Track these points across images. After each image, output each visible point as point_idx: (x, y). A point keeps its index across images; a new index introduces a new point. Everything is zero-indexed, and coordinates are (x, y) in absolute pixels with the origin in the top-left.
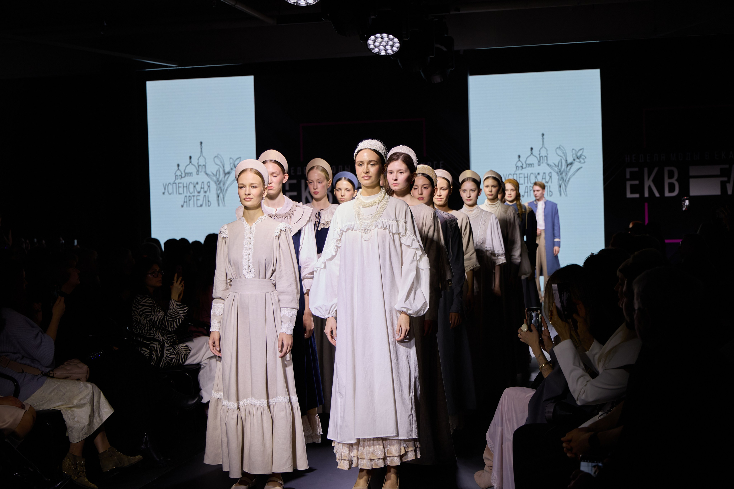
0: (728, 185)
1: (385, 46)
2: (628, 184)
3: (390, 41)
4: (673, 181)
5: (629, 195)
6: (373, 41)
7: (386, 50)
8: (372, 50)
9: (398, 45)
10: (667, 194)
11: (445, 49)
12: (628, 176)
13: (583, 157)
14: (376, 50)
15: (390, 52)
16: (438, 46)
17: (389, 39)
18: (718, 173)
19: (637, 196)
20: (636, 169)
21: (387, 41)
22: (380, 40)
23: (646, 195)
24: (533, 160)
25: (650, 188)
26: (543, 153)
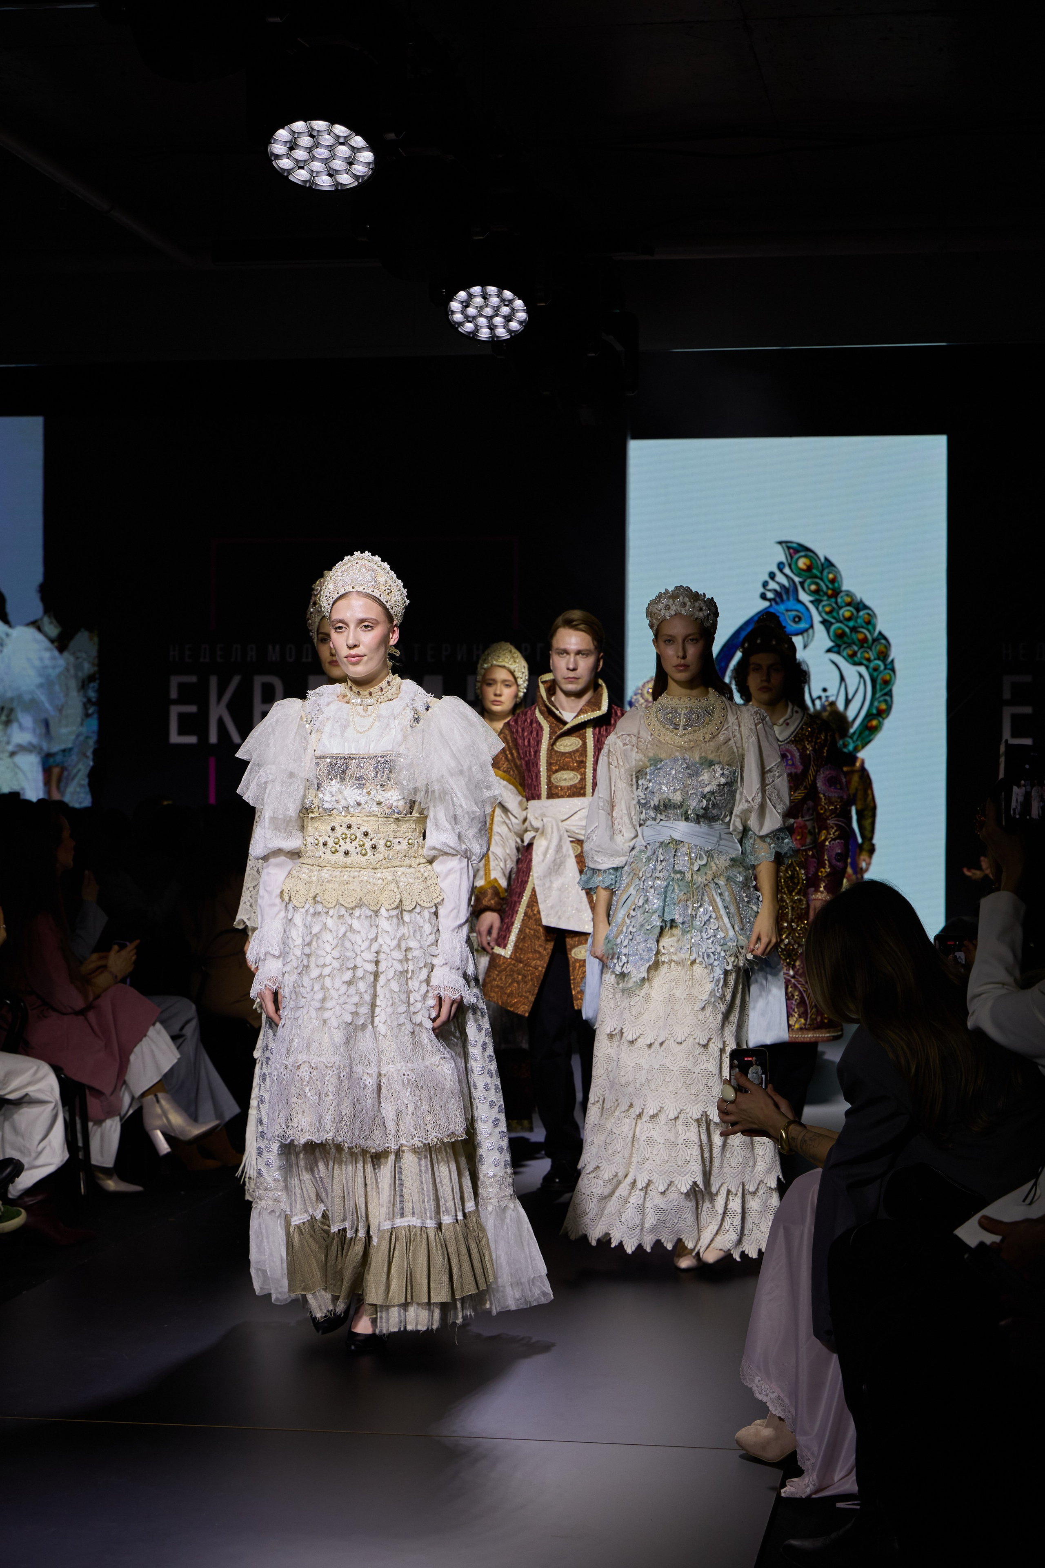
1: (490, 318)
3: (505, 305)
6: (462, 302)
7: (492, 328)
8: (459, 326)
14: (469, 327)
17: (503, 300)
21: (496, 304)
22: (479, 301)
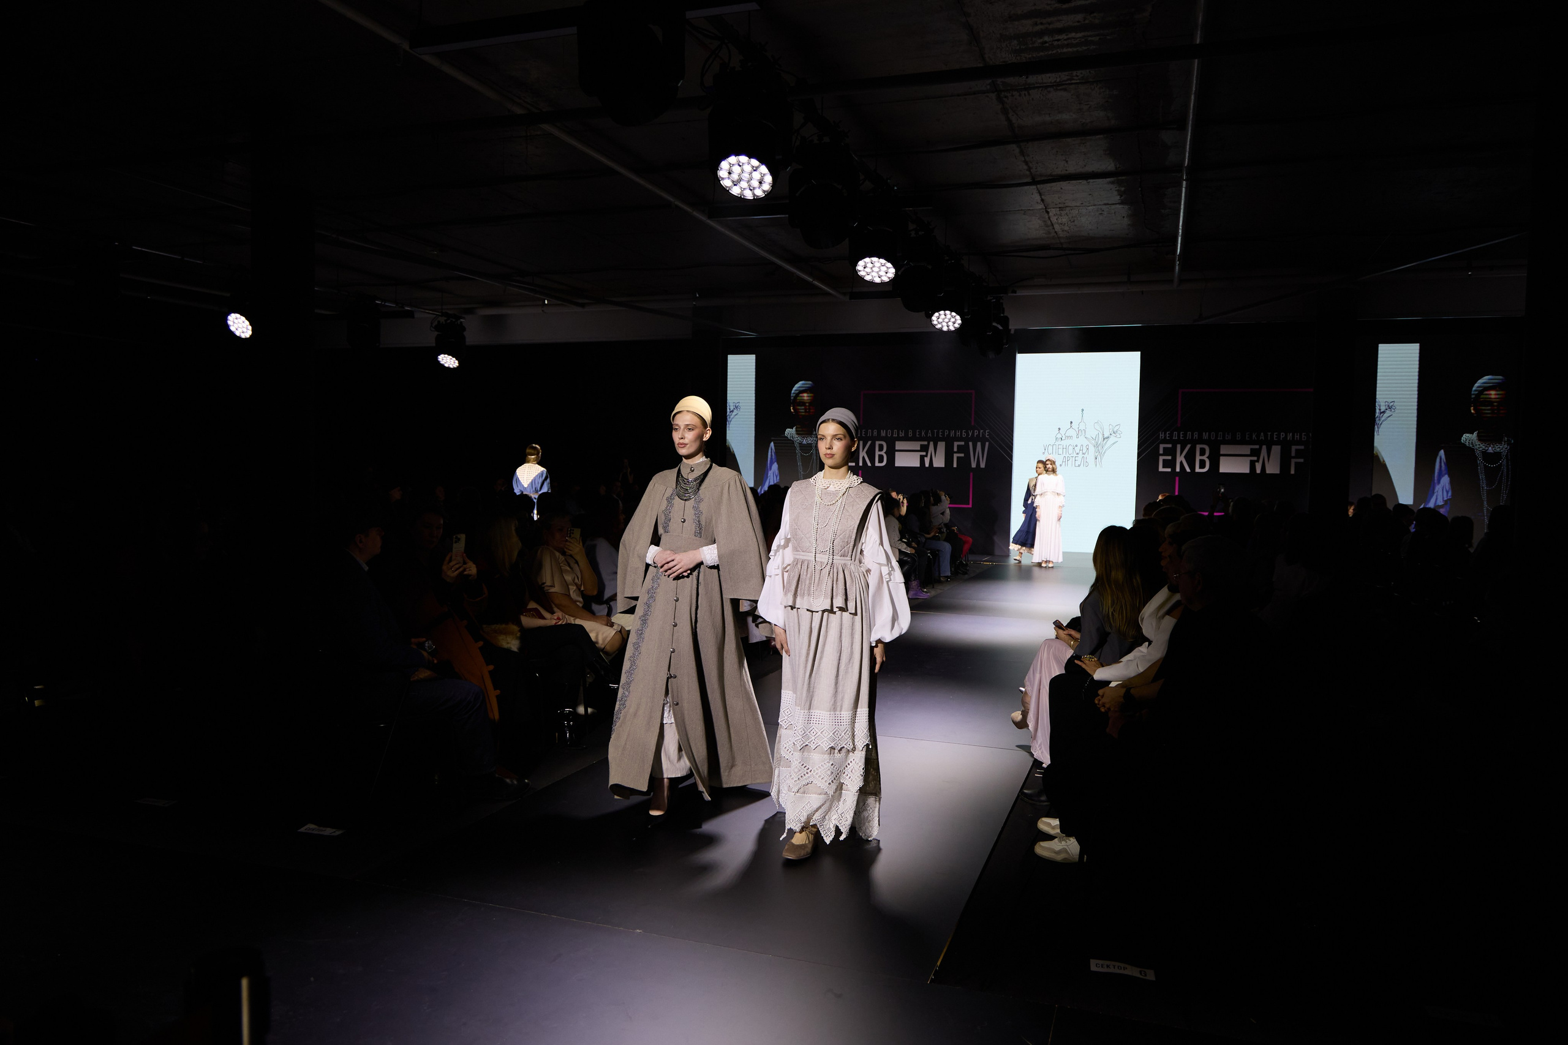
0: (1257, 464)
1: (947, 323)
2: (1161, 458)
3: (953, 318)
4: (1204, 458)
5: (1161, 469)
6: (937, 317)
7: (948, 326)
8: (936, 326)
9: (959, 322)
10: (1198, 470)
11: (1001, 328)
12: (1161, 452)
13: (1119, 432)
15: (952, 328)
16: (994, 324)
17: (952, 316)
18: (1249, 453)
19: (1169, 470)
20: (1170, 446)
21: (949, 318)
22: (943, 317)
23: (1178, 470)
24: (1071, 432)
25: (1181, 463)
26: (1082, 427)
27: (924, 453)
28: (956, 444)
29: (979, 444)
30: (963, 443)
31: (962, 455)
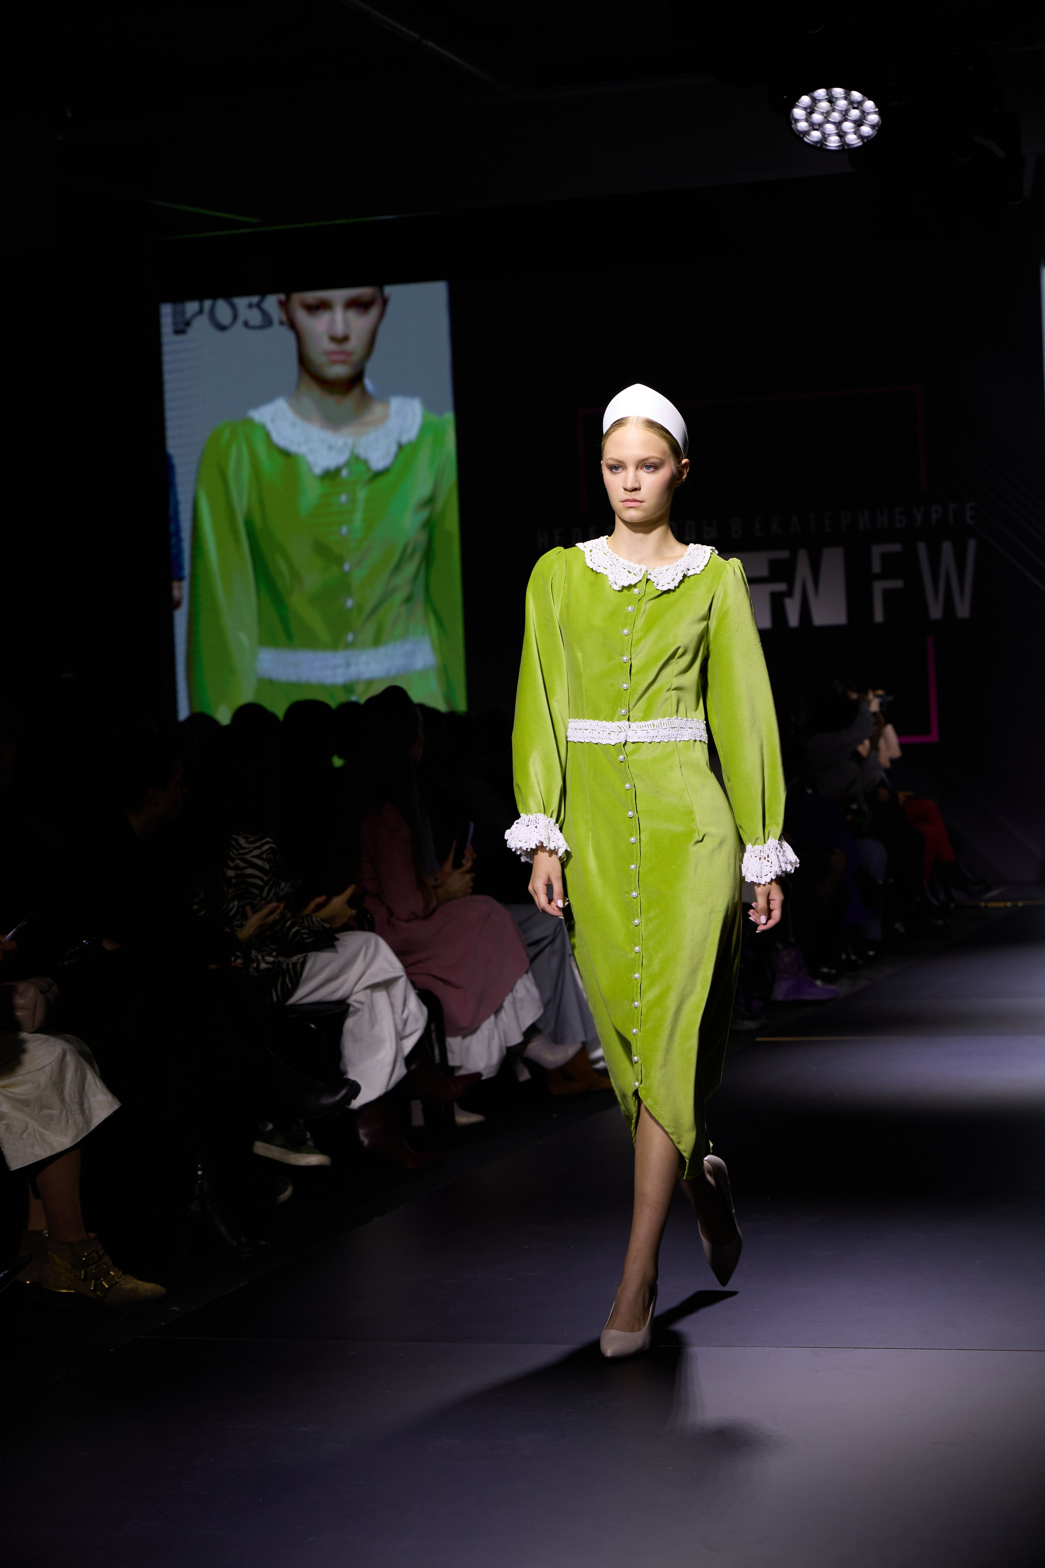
1: (838, 125)
3: (854, 108)
6: (805, 109)
7: (841, 135)
8: (804, 136)
9: (874, 118)
14: (816, 135)
15: (852, 139)
17: (852, 103)
21: (845, 108)
22: (824, 105)
27: (781, 587)
28: (877, 551)
29: (947, 548)
30: (896, 548)
31: (898, 584)
